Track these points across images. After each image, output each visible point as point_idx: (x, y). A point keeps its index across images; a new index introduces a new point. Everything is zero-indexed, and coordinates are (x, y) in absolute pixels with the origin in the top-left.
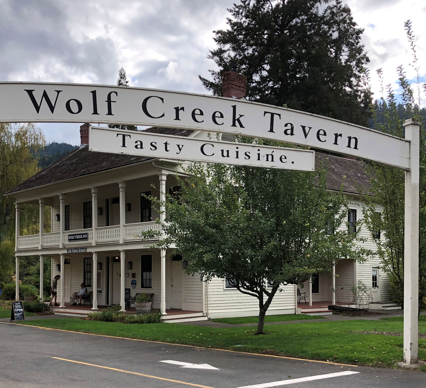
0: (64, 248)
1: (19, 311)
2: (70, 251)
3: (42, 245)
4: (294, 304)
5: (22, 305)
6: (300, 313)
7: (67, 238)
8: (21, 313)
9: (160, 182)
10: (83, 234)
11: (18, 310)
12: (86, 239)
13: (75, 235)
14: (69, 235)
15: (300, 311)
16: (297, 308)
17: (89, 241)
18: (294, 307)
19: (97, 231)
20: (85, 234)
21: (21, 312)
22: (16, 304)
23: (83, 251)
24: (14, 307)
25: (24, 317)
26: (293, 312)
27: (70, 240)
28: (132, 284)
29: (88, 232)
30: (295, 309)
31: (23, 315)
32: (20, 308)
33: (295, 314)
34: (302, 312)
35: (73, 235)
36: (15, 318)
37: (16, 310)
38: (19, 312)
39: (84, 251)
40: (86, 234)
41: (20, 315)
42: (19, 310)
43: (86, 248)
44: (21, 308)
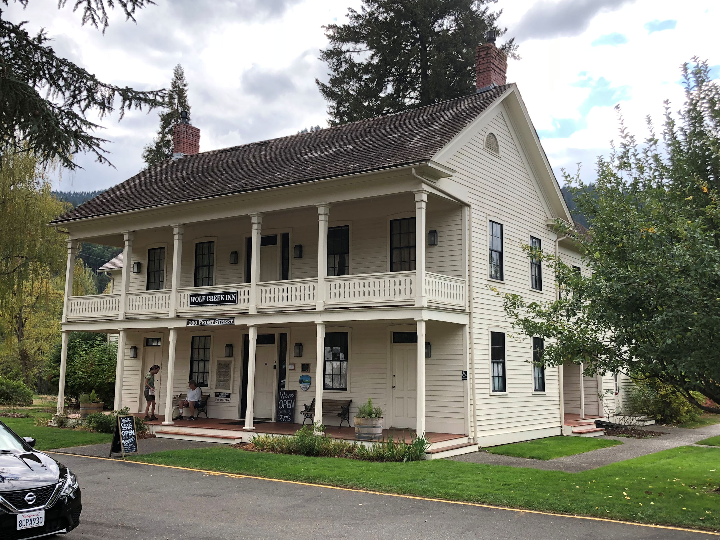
0: (178, 317)
1: (128, 434)
2: (195, 324)
3: (125, 313)
4: (559, 419)
5: (133, 424)
6: (570, 434)
7: (187, 300)
8: (131, 440)
9: (417, 204)
10: (225, 294)
11: (126, 433)
12: (234, 302)
13: (206, 295)
14: (191, 296)
15: (568, 431)
16: (564, 427)
17: (240, 306)
18: (558, 424)
19: (261, 288)
20: (229, 293)
21: (131, 437)
22: (124, 421)
23: (225, 323)
24: (121, 427)
25: (136, 447)
26: (557, 432)
27: (192, 304)
28: (301, 382)
29: (239, 290)
30: (561, 427)
31: (134, 443)
32: (130, 429)
33: (562, 435)
34: (573, 433)
35: (202, 295)
36: (123, 448)
37: (123, 433)
38: (129, 437)
39: (228, 323)
40: (234, 293)
41: (131, 443)
42: (129, 432)
43: (232, 317)
44: (132, 430)
